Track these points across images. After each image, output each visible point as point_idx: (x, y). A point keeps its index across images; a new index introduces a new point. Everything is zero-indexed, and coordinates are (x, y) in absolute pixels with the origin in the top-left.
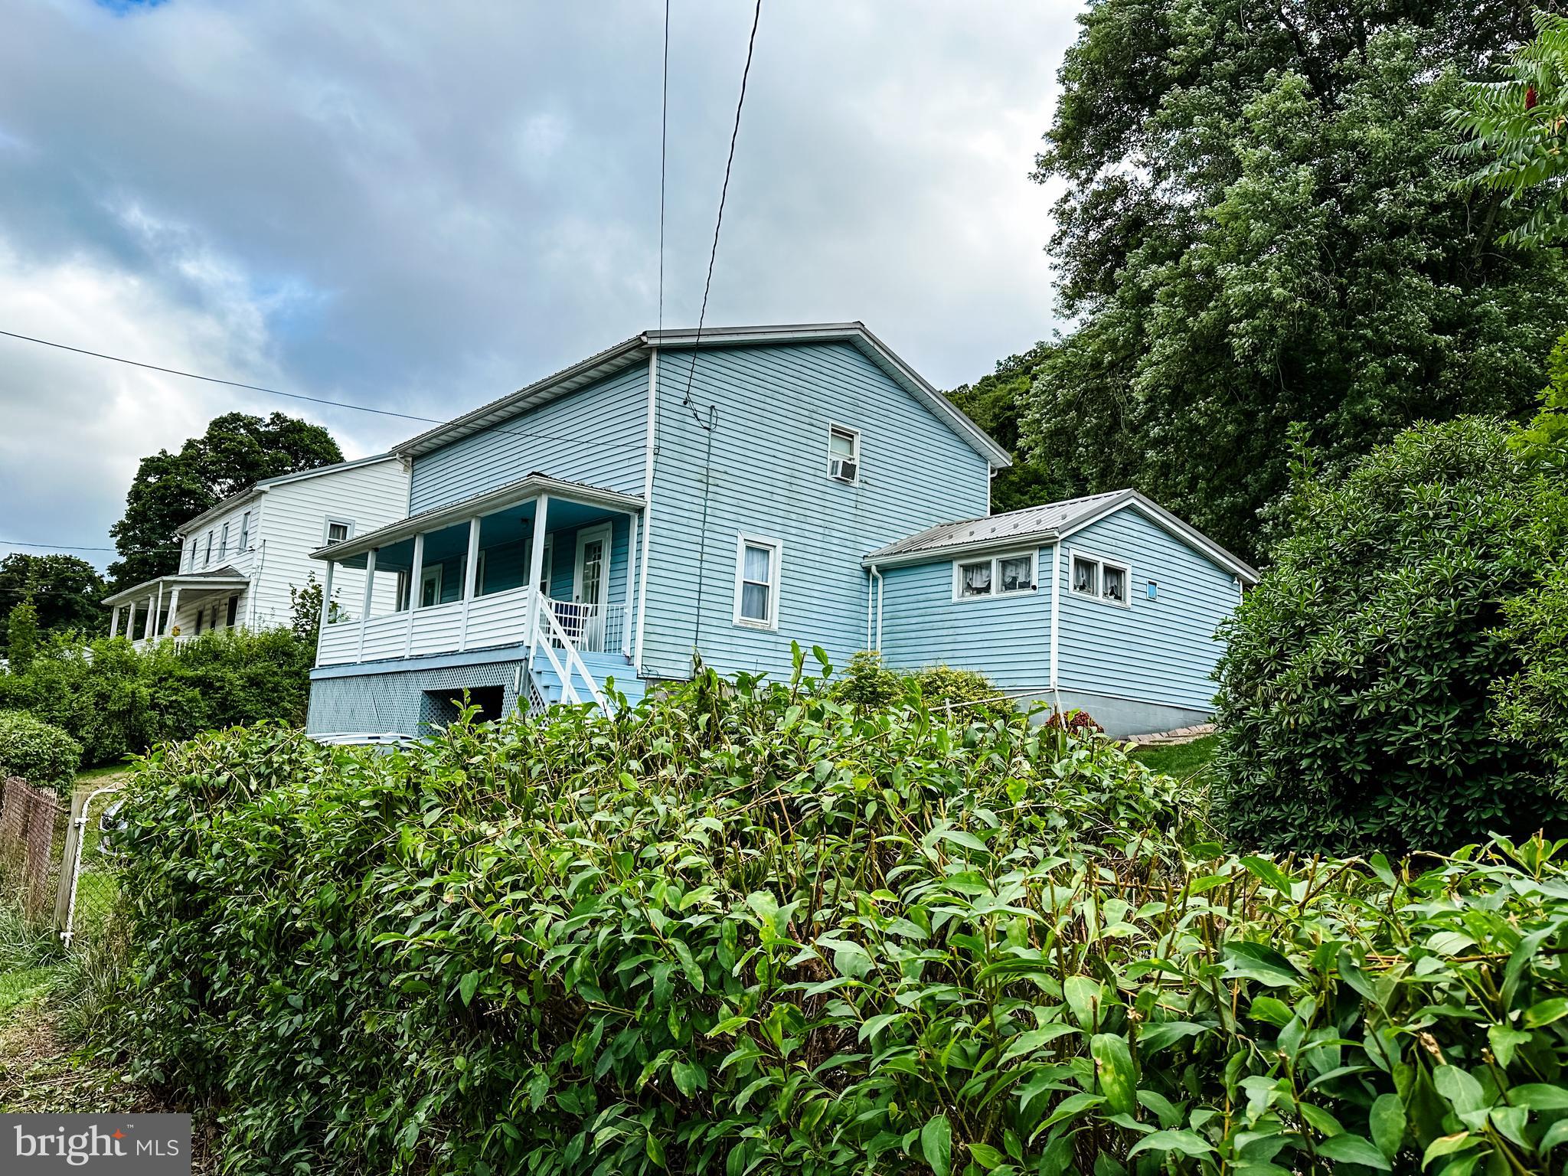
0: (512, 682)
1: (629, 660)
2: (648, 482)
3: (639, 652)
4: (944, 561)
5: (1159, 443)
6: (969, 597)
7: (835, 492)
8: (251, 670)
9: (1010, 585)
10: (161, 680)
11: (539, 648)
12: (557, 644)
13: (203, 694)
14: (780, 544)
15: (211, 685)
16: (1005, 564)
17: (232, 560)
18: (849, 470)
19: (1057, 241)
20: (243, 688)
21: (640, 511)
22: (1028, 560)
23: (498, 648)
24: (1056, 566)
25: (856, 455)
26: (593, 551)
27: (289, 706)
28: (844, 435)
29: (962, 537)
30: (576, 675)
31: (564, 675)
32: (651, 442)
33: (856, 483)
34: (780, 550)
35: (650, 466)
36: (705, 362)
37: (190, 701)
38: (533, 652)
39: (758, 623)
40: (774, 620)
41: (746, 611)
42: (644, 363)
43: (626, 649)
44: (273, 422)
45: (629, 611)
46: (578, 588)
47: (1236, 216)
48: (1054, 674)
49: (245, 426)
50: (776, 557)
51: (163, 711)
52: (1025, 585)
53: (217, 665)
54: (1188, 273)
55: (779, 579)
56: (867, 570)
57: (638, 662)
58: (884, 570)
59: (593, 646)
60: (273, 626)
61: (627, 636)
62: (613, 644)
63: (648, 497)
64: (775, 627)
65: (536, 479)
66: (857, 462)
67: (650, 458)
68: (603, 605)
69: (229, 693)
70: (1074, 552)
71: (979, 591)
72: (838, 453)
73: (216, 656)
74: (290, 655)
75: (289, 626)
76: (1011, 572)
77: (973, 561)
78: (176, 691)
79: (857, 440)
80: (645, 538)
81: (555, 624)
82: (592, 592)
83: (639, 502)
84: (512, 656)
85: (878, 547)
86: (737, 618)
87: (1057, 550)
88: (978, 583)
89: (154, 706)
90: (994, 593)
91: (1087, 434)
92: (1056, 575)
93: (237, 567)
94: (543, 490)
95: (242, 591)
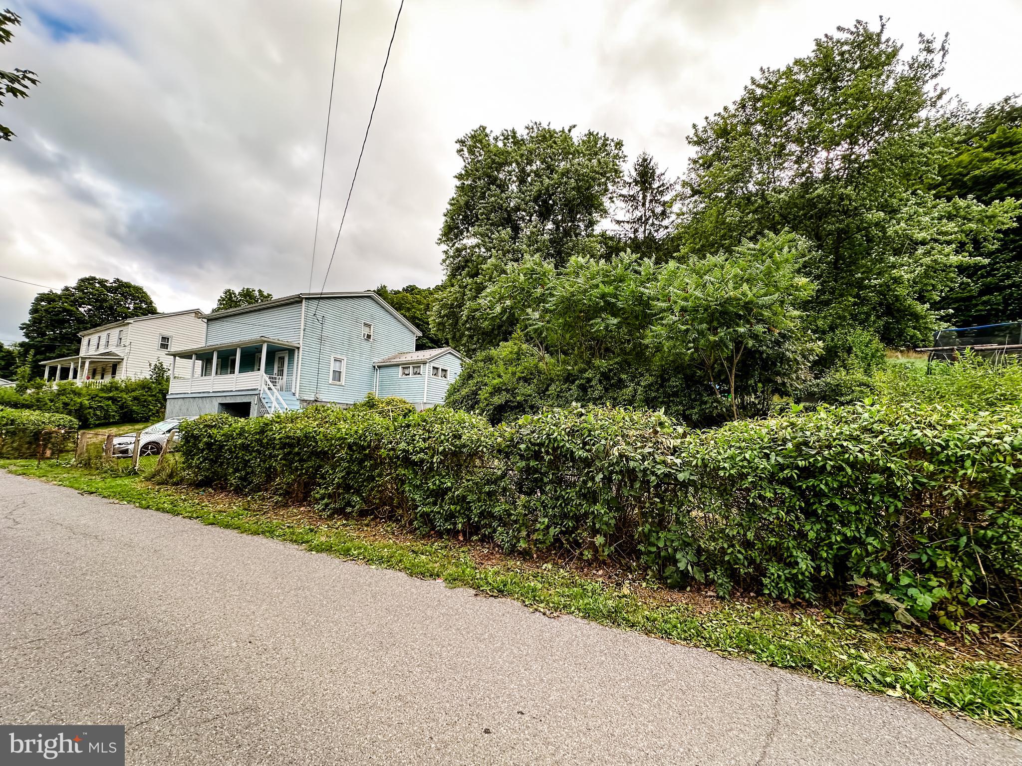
0: (254, 401)
1: (294, 394)
2: (301, 339)
3: (298, 392)
4: (398, 365)
5: (469, 329)
6: (404, 376)
7: (365, 342)
8: (134, 394)
9: (415, 374)
10: (92, 398)
11: (264, 390)
12: (270, 389)
13: (113, 403)
14: (345, 359)
15: (116, 400)
16: (414, 367)
17: (112, 349)
18: (369, 336)
19: (444, 261)
20: (131, 401)
21: (298, 348)
22: (420, 367)
23: (248, 390)
24: (427, 369)
25: (372, 331)
26: (282, 360)
27: (152, 407)
28: (367, 325)
29: (403, 359)
30: (277, 399)
31: (273, 399)
32: (302, 327)
33: (371, 340)
34: (345, 361)
35: (302, 334)
36: (322, 302)
37: (107, 405)
38: (262, 392)
39: (338, 383)
40: (343, 382)
41: (334, 379)
42: (301, 302)
43: (293, 391)
44: (115, 282)
45: (294, 379)
46: (276, 371)
47: (489, 269)
48: (425, 399)
49: (99, 283)
50: (344, 363)
51: (95, 409)
52: (419, 374)
53: (117, 392)
54: (476, 283)
55: (345, 370)
56: (374, 367)
57: (297, 395)
58: (379, 367)
59: (281, 390)
60: (142, 377)
61: (293, 387)
62: (288, 389)
63: (301, 344)
64: (343, 384)
65: (263, 338)
66: (372, 334)
67: (302, 332)
68: (285, 377)
69: (125, 402)
70: (432, 365)
71: (407, 375)
72: (366, 331)
73: (117, 389)
74: (150, 388)
75: (148, 377)
76: (416, 370)
77: (405, 366)
78: (100, 402)
79: (372, 327)
80: (299, 357)
81: (269, 382)
82: (281, 372)
83: (298, 346)
84: (254, 392)
85: (377, 360)
86: (331, 381)
87: (427, 364)
88: (407, 373)
89: (91, 408)
90: (410, 376)
91: (449, 325)
92: (427, 371)
93: (116, 352)
94: (265, 342)
95: (119, 362)
